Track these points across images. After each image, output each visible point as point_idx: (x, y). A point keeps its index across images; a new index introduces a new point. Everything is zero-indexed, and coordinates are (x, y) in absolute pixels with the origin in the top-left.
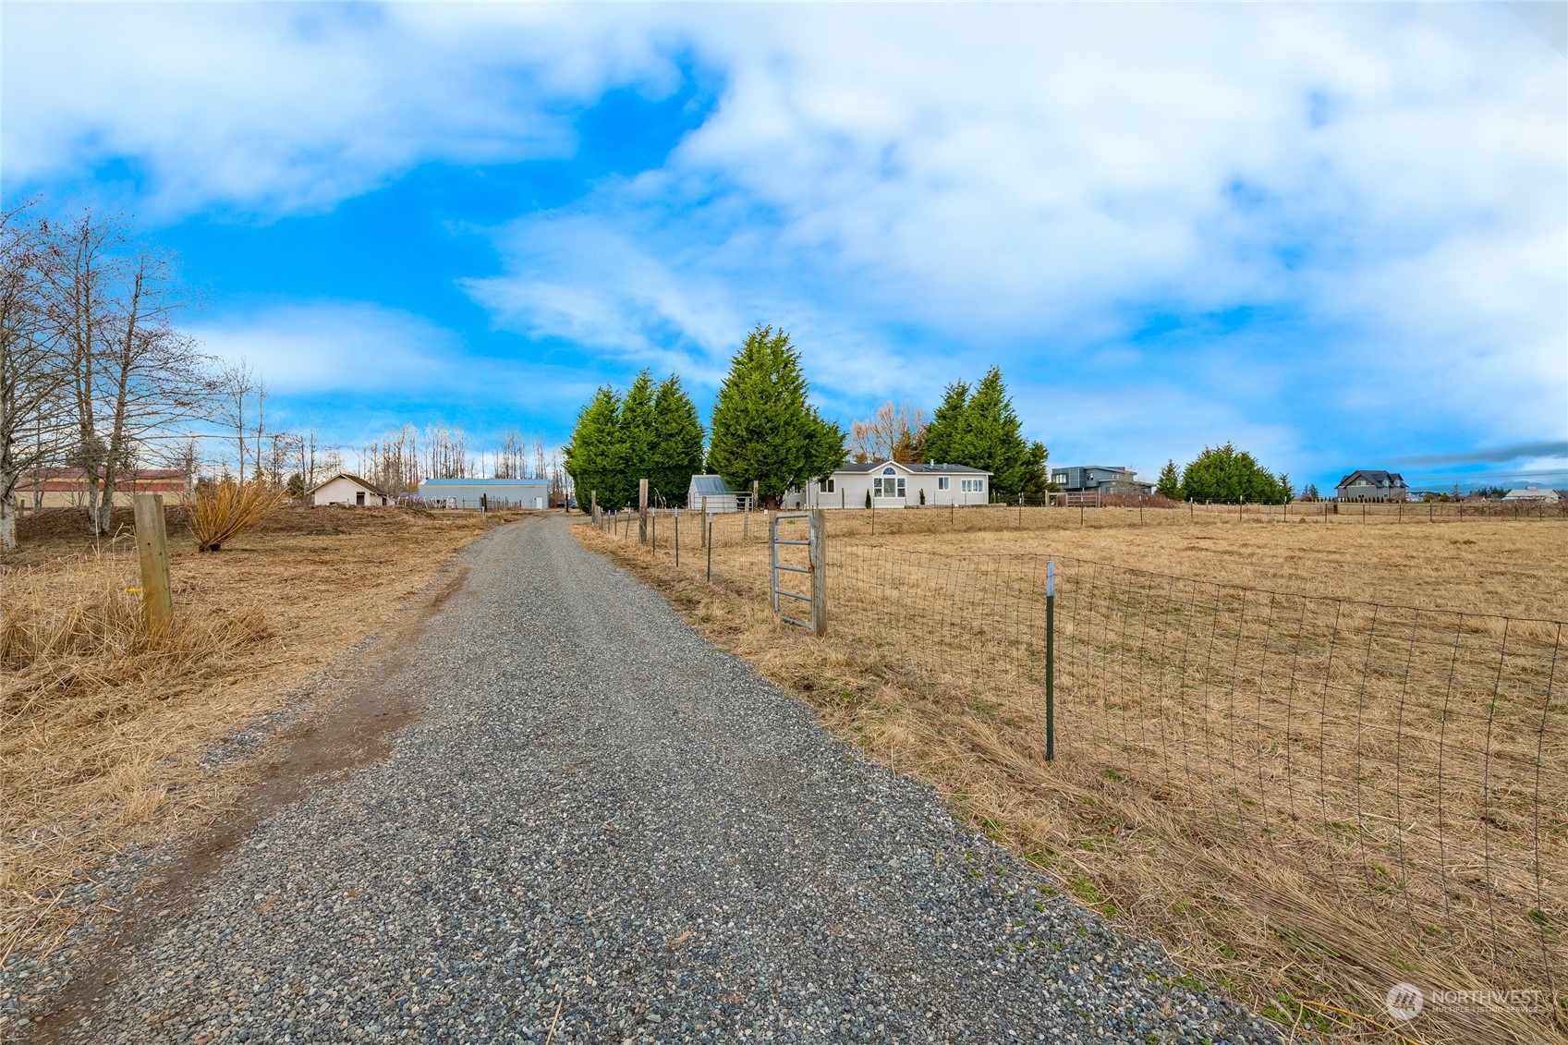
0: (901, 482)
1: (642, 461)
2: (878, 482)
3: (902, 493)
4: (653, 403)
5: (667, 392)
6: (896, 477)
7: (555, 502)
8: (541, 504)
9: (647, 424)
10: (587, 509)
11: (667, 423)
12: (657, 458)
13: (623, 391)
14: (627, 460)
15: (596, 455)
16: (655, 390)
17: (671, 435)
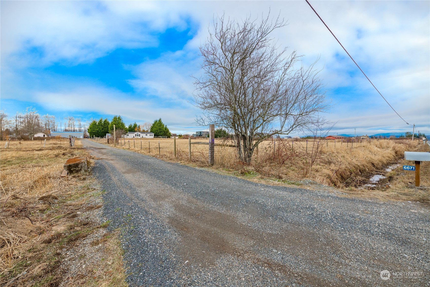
0: (140, 135)
1: (101, 131)
2: (136, 135)
3: (140, 136)
4: (103, 122)
5: (105, 121)
6: (139, 134)
7: (85, 137)
8: (82, 137)
9: (102, 126)
10: (91, 138)
11: (105, 125)
12: (103, 131)
13: (98, 121)
14: (98, 131)
15: (93, 130)
16: (103, 120)
17: (106, 127)
